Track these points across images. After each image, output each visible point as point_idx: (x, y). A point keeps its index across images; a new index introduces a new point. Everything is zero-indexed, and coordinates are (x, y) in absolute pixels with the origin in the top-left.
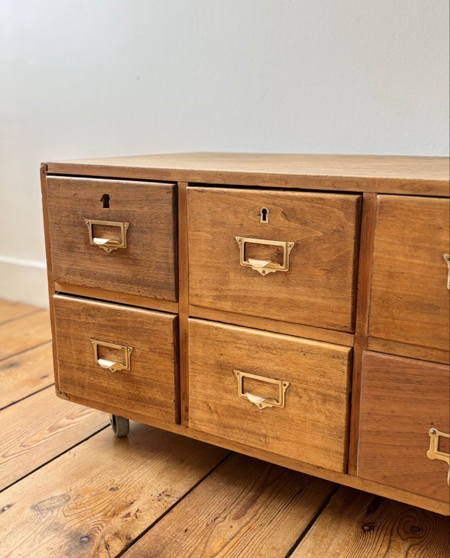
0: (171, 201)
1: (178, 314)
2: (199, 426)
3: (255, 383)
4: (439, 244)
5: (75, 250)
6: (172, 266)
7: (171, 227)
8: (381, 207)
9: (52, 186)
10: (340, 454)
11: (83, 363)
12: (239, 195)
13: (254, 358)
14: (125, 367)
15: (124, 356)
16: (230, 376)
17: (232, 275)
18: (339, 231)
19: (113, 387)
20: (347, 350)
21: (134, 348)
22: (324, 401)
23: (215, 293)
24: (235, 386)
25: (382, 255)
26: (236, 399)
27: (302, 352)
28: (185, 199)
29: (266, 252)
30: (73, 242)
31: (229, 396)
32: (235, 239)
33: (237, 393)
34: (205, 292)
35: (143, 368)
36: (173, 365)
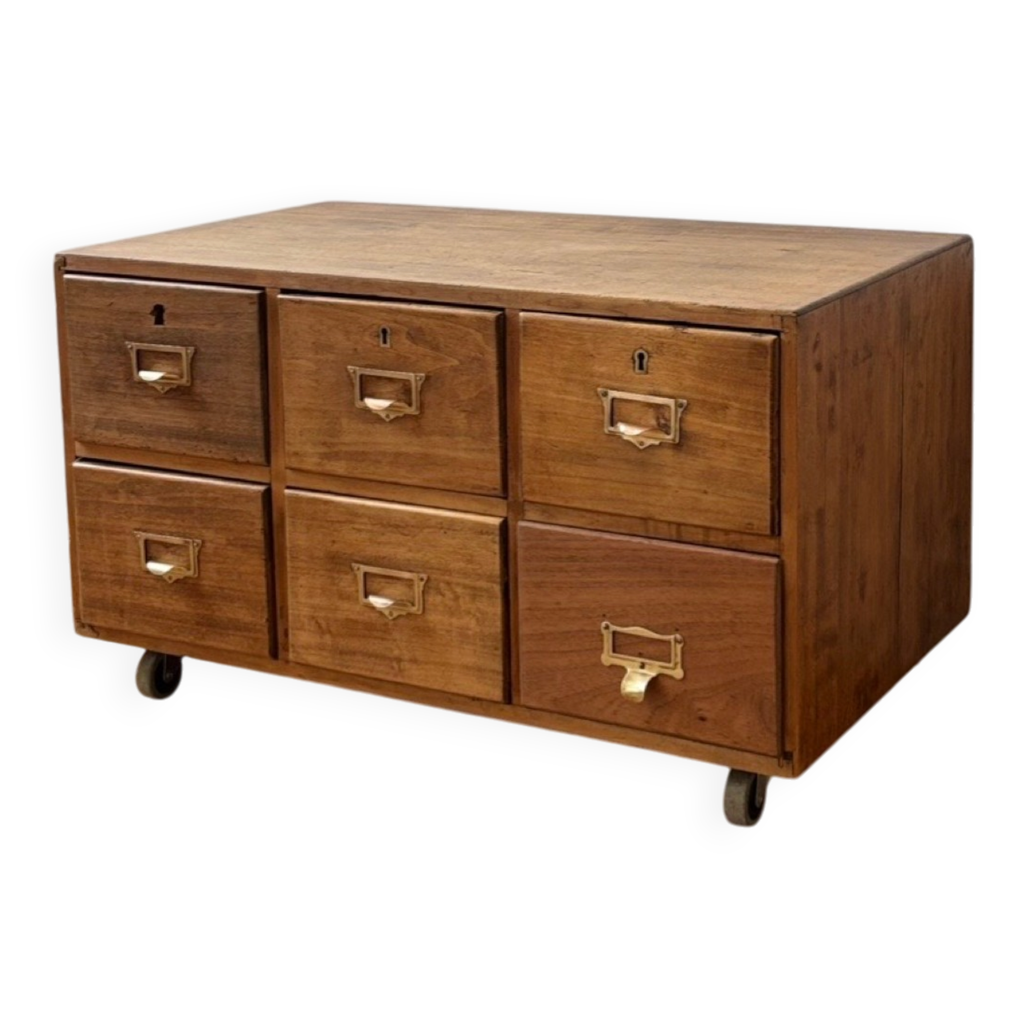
0: (256, 316)
1: (269, 485)
2: (304, 656)
3: (383, 580)
4: (592, 376)
5: (111, 389)
6: (259, 411)
7: (257, 353)
8: (525, 327)
9: (74, 292)
10: (498, 673)
11: (121, 573)
12: (352, 308)
13: (379, 543)
14: (190, 573)
15: (188, 556)
16: (347, 573)
17: (344, 421)
18: (479, 360)
19: (171, 608)
20: (496, 521)
21: (203, 542)
22: (474, 597)
23: (322, 449)
24: (353, 589)
25: (530, 390)
26: (358, 608)
27: (442, 528)
28: (276, 312)
29: (390, 388)
30: (106, 377)
31: (345, 605)
32: (347, 370)
33: (357, 599)
34: (309, 449)
35: (219, 572)
36: (263, 562)
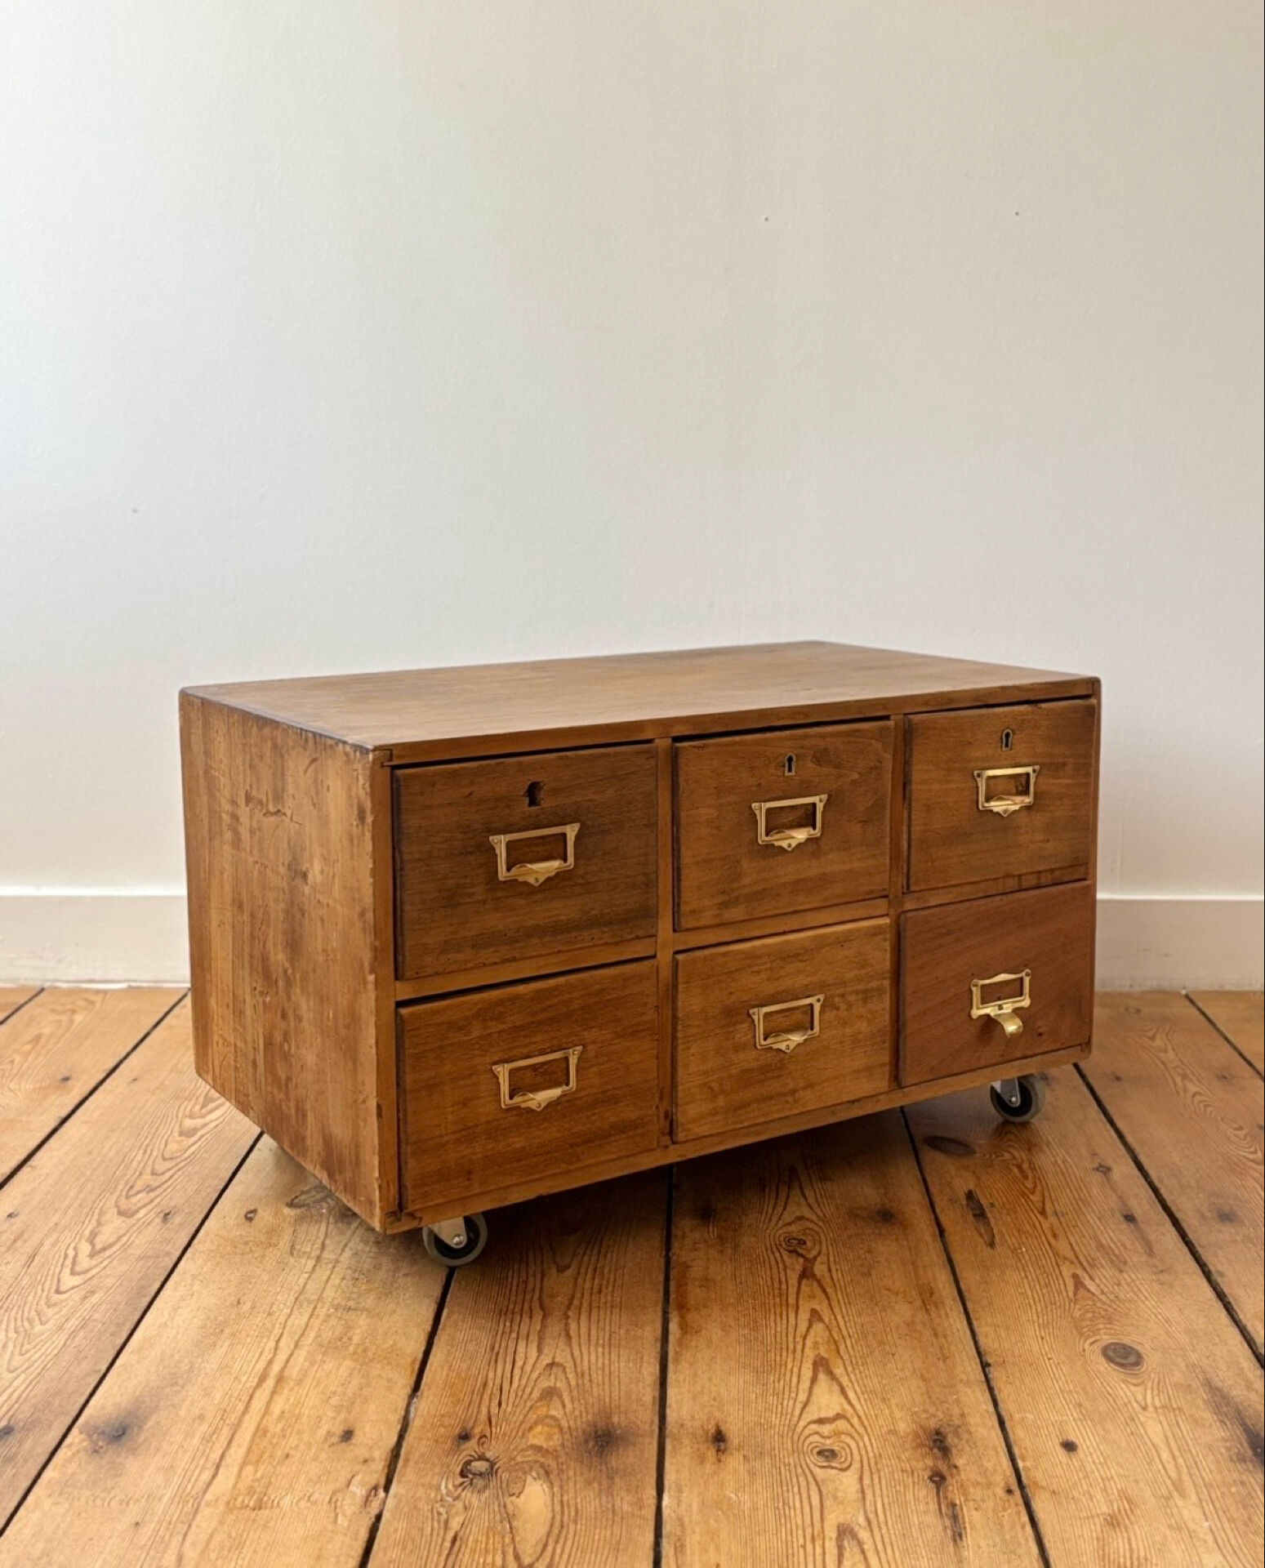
0: (654, 771)
3: (782, 1015)
5: (464, 900)
7: (653, 812)
10: (885, 1065)
12: (757, 743)
13: (778, 979)
16: (743, 1022)
18: (876, 768)
19: (537, 1141)
20: (888, 920)
23: (721, 899)
24: (750, 1036)
26: (757, 1054)
27: (839, 942)
29: (792, 816)
30: (459, 887)
31: (741, 1056)
32: (750, 807)
33: (754, 1045)
34: (706, 902)
35: (601, 1074)
